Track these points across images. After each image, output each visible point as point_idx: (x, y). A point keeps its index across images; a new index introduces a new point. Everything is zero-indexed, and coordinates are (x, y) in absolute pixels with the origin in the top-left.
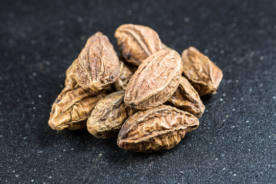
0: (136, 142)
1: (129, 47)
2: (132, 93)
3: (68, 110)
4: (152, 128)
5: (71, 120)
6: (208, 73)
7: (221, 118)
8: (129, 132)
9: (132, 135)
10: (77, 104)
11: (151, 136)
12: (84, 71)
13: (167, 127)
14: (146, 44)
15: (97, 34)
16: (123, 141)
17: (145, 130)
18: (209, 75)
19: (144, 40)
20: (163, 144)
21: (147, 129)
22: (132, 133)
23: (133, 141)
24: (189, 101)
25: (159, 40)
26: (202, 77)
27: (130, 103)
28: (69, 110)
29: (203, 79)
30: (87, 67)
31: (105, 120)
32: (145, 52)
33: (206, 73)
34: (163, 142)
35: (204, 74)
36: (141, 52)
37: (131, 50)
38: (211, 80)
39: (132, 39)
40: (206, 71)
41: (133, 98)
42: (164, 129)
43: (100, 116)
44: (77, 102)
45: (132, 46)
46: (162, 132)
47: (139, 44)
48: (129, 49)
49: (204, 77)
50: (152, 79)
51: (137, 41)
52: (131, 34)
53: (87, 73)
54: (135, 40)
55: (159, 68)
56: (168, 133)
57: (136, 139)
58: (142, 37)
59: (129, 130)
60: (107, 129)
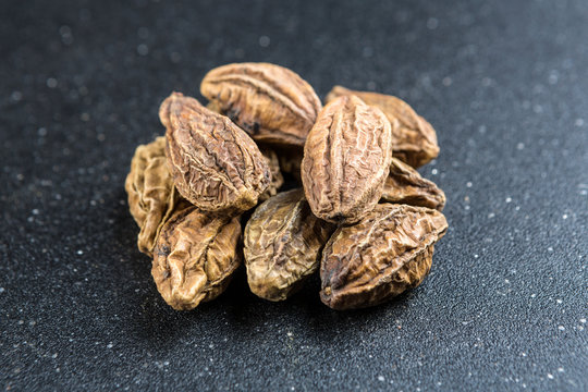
0: (369, 287)
1: (251, 108)
2: (330, 195)
3: (198, 262)
4: (390, 253)
5: (209, 282)
6: (412, 126)
7: (460, 204)
8: (350, 272)
9: (357, 278)
10: (211, 245)
11: (393, 270)
12: (209, 175)
13: (413, 244)
14: (287, 95)
15: (174, 97)
16: (340, 293)
17: (378, 260)
18: (418, 130)
19: (279, 89)
20: (411, 279)
21: (382, 257)
22: (355, 273)
23: (362, 288)
24: (414, 185)
25: (305, 82)
26: (404, 136)
27: (332, 214)
28: (202, 263)
29: (408, 139)
30: (213, 164)
31: (284, 262)
32: (292, 111)
33: (408, 127)
34: (411, 276)
35: (405, 131)
36: (284, 114)
37: (258, 114)
38: (424, 137)
39: (254, 91)
40: (409, 123)
41: (338, 203)
42: (409, 249)
43: (271, 257)
44: (212, 241)
45: (259, 106)
46: (408, 257)
47: (272, 98)
48: (254, 113)
49: (408, 137)
50: (358, 157)
51: (266, 93)
52: (249, 83)
53: (217, 177)
54: (259, 91)
55: (359, 134)
56: (418, 255)
57: (367, 283)
58: (271, 83)
59: (346, 269)
60: (294, 279)
